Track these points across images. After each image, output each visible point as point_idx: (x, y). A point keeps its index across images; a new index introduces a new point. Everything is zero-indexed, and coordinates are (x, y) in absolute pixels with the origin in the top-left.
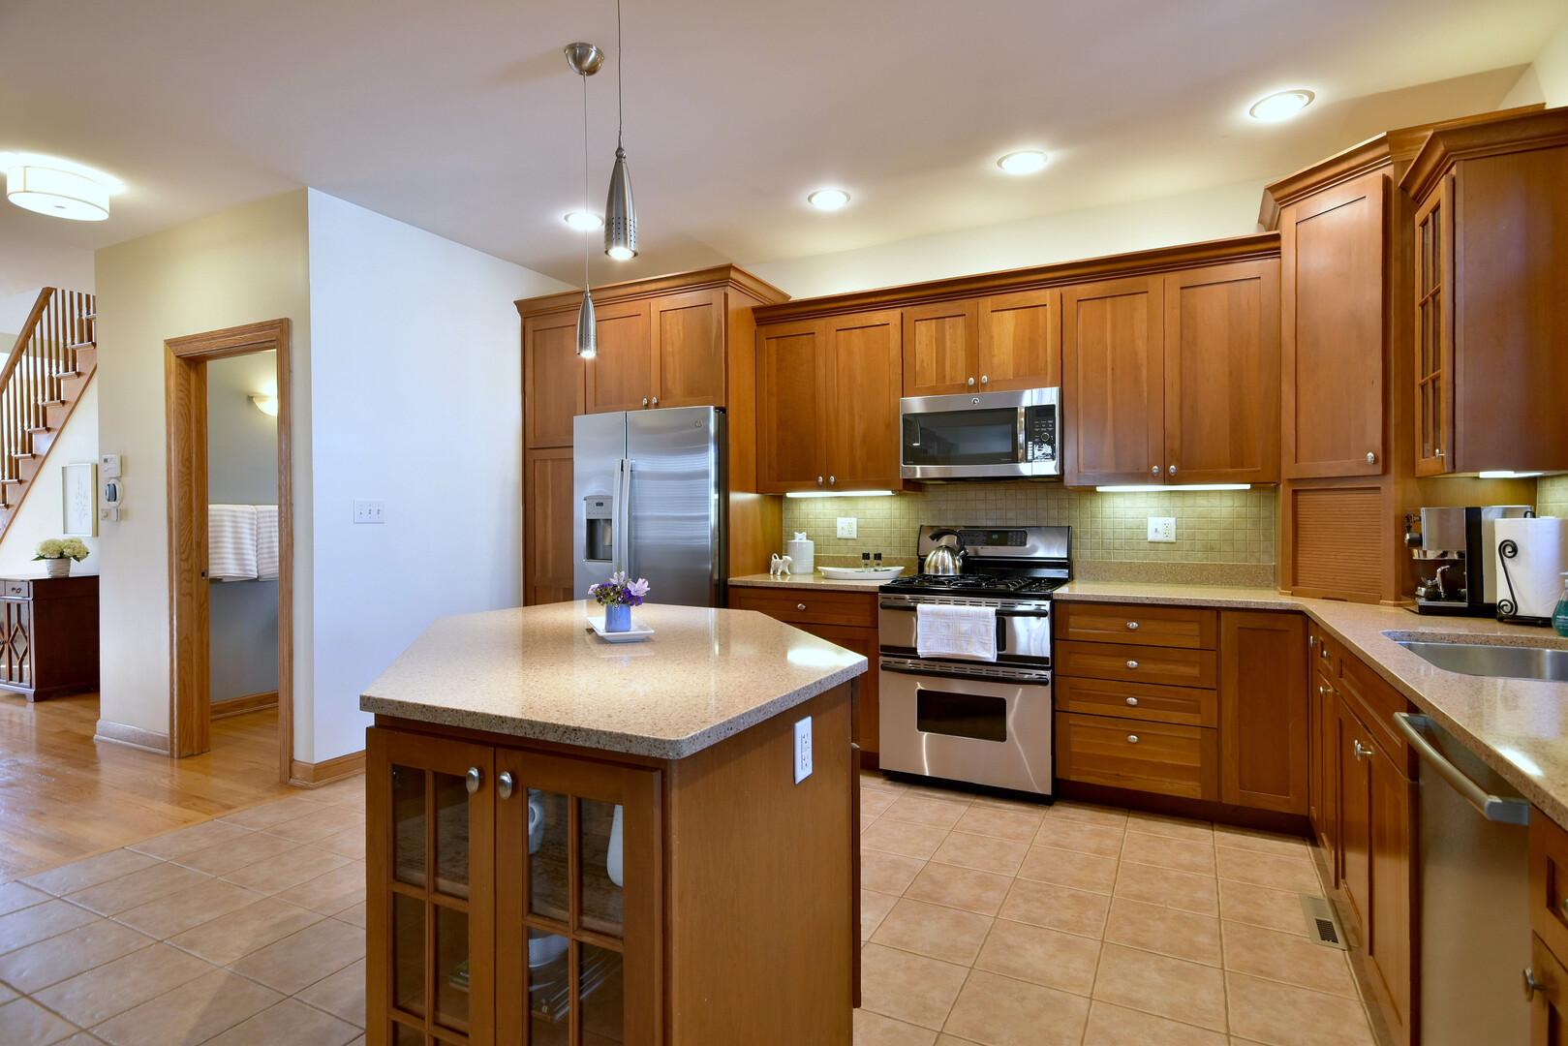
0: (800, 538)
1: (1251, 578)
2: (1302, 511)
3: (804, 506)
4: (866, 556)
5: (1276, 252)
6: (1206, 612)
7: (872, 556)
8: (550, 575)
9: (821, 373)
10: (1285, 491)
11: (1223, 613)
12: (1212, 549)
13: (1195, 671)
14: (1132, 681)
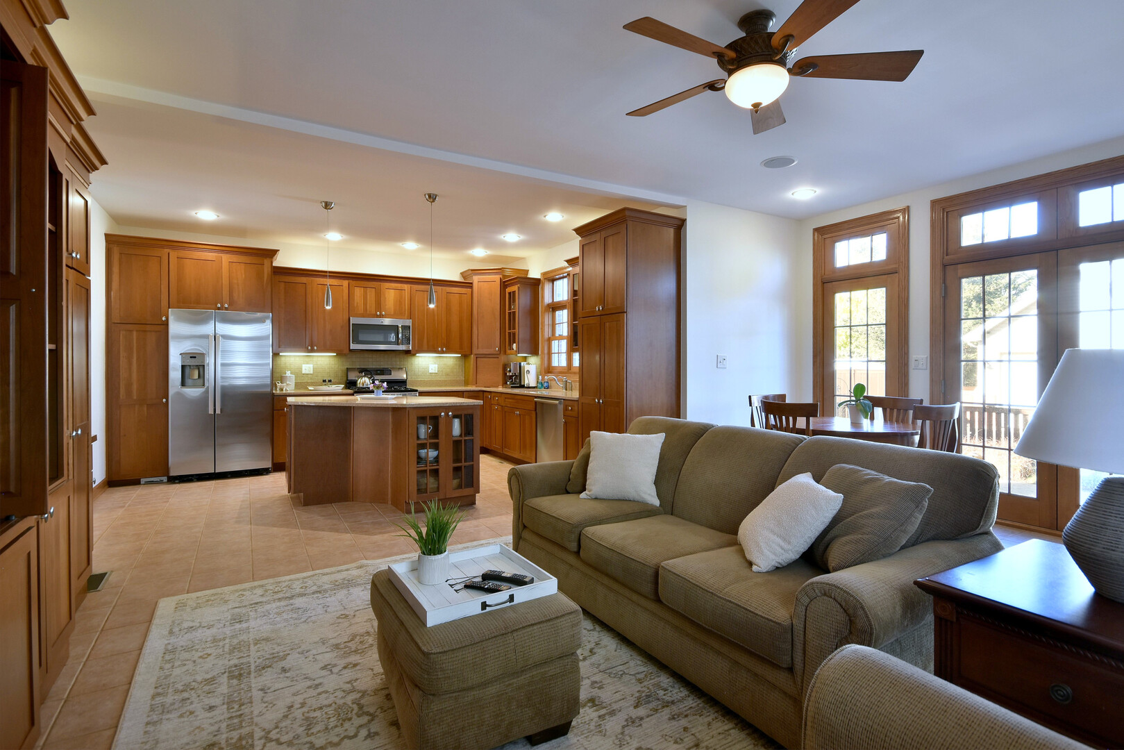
0: (288, 374)
2: (478, 363)
4: (324, 381)
5: (471, 287)
7: (327, 381)
9: (309, 302)
10: (473, 358)
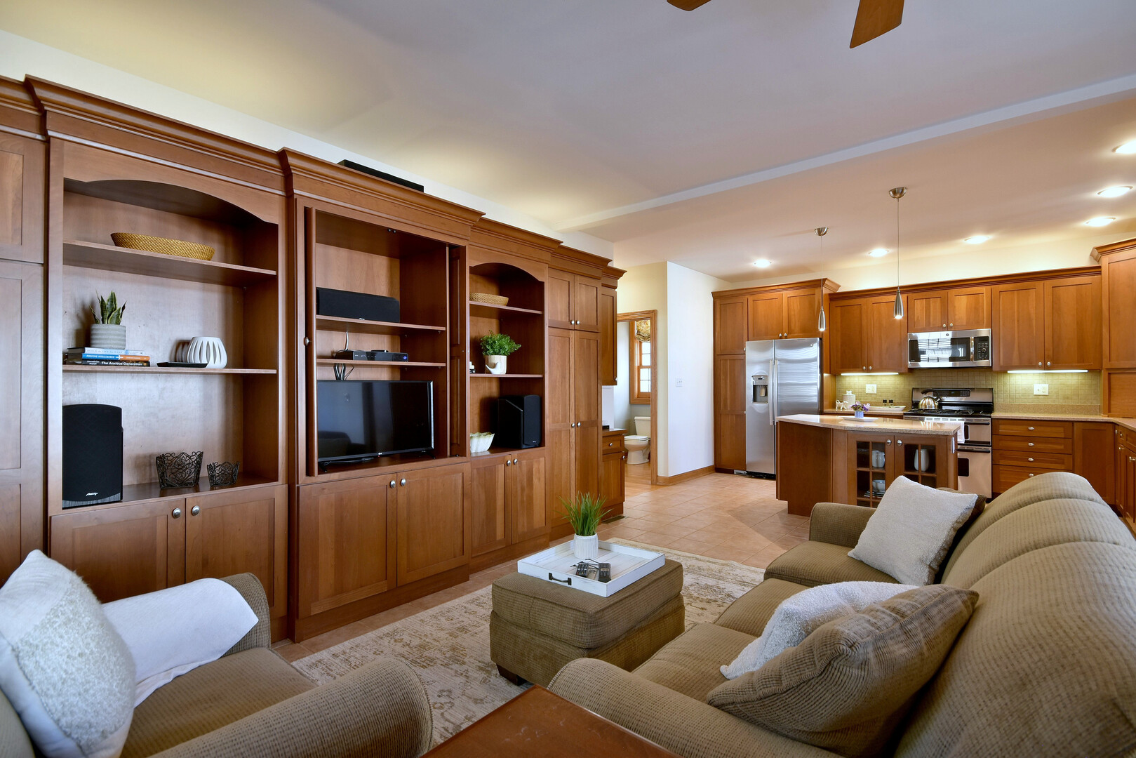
0: (849, 393)
1: (1087, 410)
2: (1113, 381)
3: (847, 379)
4: (885, 401)
5: (1100, 273)
6: (1067, 423)
7: (888, 401)
8: (729, 409)
9: (864, 323)
10: (1104, 374)
11: (1075, 424)
12: (1068, 398)
13: (1062, 447)
14: (1031, 452)
